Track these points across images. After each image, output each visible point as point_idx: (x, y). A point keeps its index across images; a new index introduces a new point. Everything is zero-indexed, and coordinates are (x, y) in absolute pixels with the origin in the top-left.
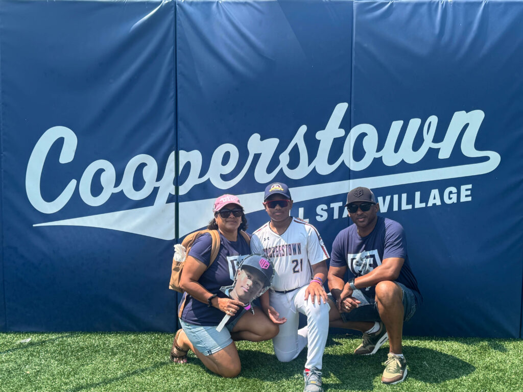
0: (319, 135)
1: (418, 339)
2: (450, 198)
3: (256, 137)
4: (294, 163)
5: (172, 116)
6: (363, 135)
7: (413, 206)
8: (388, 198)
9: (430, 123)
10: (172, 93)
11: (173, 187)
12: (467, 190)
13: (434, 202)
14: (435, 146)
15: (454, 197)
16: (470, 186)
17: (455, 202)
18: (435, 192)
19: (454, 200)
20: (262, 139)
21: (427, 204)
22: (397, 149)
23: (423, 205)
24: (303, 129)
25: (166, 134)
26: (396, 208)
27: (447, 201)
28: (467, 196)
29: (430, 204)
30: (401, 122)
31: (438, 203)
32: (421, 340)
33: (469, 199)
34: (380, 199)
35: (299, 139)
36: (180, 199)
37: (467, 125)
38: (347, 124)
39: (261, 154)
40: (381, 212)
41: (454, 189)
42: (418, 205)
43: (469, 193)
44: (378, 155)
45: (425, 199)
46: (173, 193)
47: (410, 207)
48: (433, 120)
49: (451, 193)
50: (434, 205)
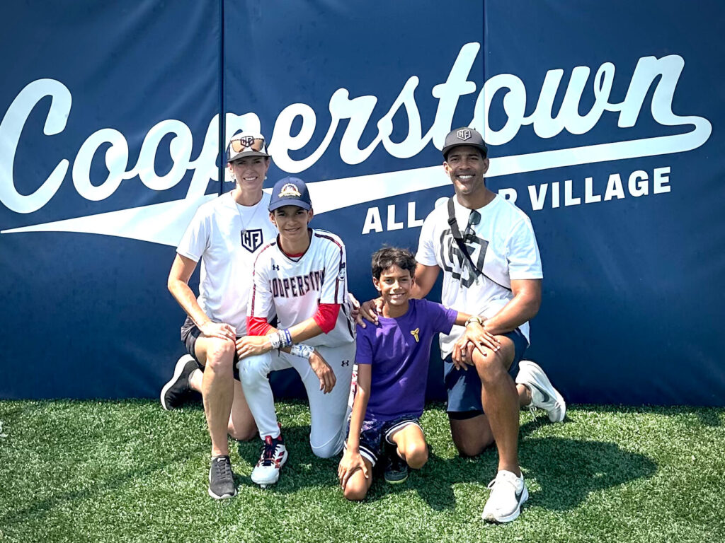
0: (437, 91)
1: (595, 409)
2: (638, 188)
3: (341, 95)
4: (400, 134)
5: (216, 62)
6: (503, 91)
7: (583, 199)
8: (544, 187)
9: (604, 73)
10: (216, 28)
11: (216, 170)
12: (663, 175)
13: (614, 193)
14: (613, 108)
15: (644, 186)
16: (667, 170)
17: (646, 193)
18: (615, 178)
19: (645, 190)
20: (350, 98)
21: (603, 198)
22: (554, 113)
23: (598, 199)
24: (413, 82)
25: (206, 89)
26: (556, 204)
27: (635, 193)
28: (663, 185)
29: (608, 197)
30: (559, 73)
31: (621, 195)
32: (599, 411)
33: (667, 189)
34: (532, 189)
35: (407, 96)
36: (225, 187)
37: (659, 78)
38: (479, 74)
39: (350, 119)
40: (534, 209)
41: (644, 175)
42: (590, 198)
43: (666, 179)
44: (527, 121)
45: (599, 189)
46: (216, 178)
47: (577, 201)
48: (608, 69)
49: (639, 179)
50: (614, 197)
